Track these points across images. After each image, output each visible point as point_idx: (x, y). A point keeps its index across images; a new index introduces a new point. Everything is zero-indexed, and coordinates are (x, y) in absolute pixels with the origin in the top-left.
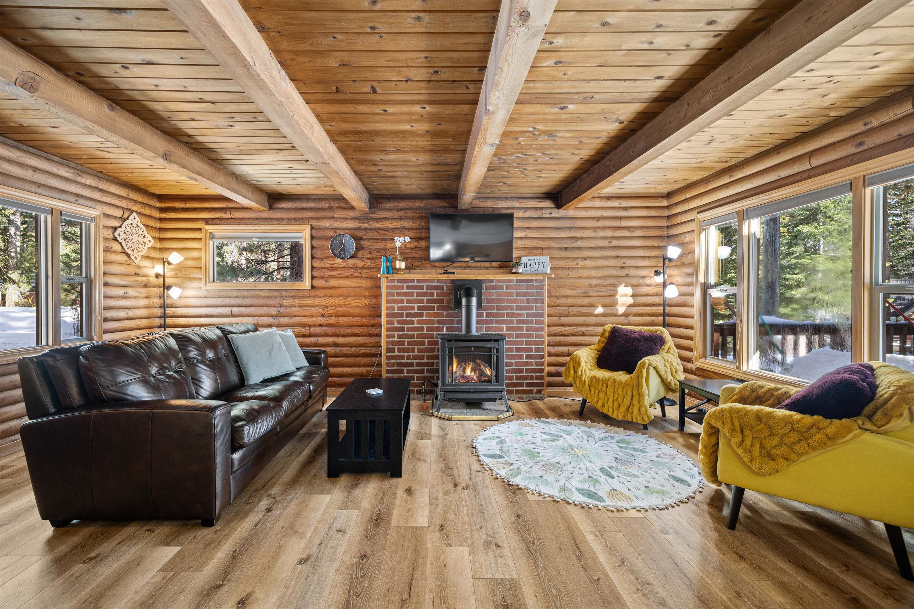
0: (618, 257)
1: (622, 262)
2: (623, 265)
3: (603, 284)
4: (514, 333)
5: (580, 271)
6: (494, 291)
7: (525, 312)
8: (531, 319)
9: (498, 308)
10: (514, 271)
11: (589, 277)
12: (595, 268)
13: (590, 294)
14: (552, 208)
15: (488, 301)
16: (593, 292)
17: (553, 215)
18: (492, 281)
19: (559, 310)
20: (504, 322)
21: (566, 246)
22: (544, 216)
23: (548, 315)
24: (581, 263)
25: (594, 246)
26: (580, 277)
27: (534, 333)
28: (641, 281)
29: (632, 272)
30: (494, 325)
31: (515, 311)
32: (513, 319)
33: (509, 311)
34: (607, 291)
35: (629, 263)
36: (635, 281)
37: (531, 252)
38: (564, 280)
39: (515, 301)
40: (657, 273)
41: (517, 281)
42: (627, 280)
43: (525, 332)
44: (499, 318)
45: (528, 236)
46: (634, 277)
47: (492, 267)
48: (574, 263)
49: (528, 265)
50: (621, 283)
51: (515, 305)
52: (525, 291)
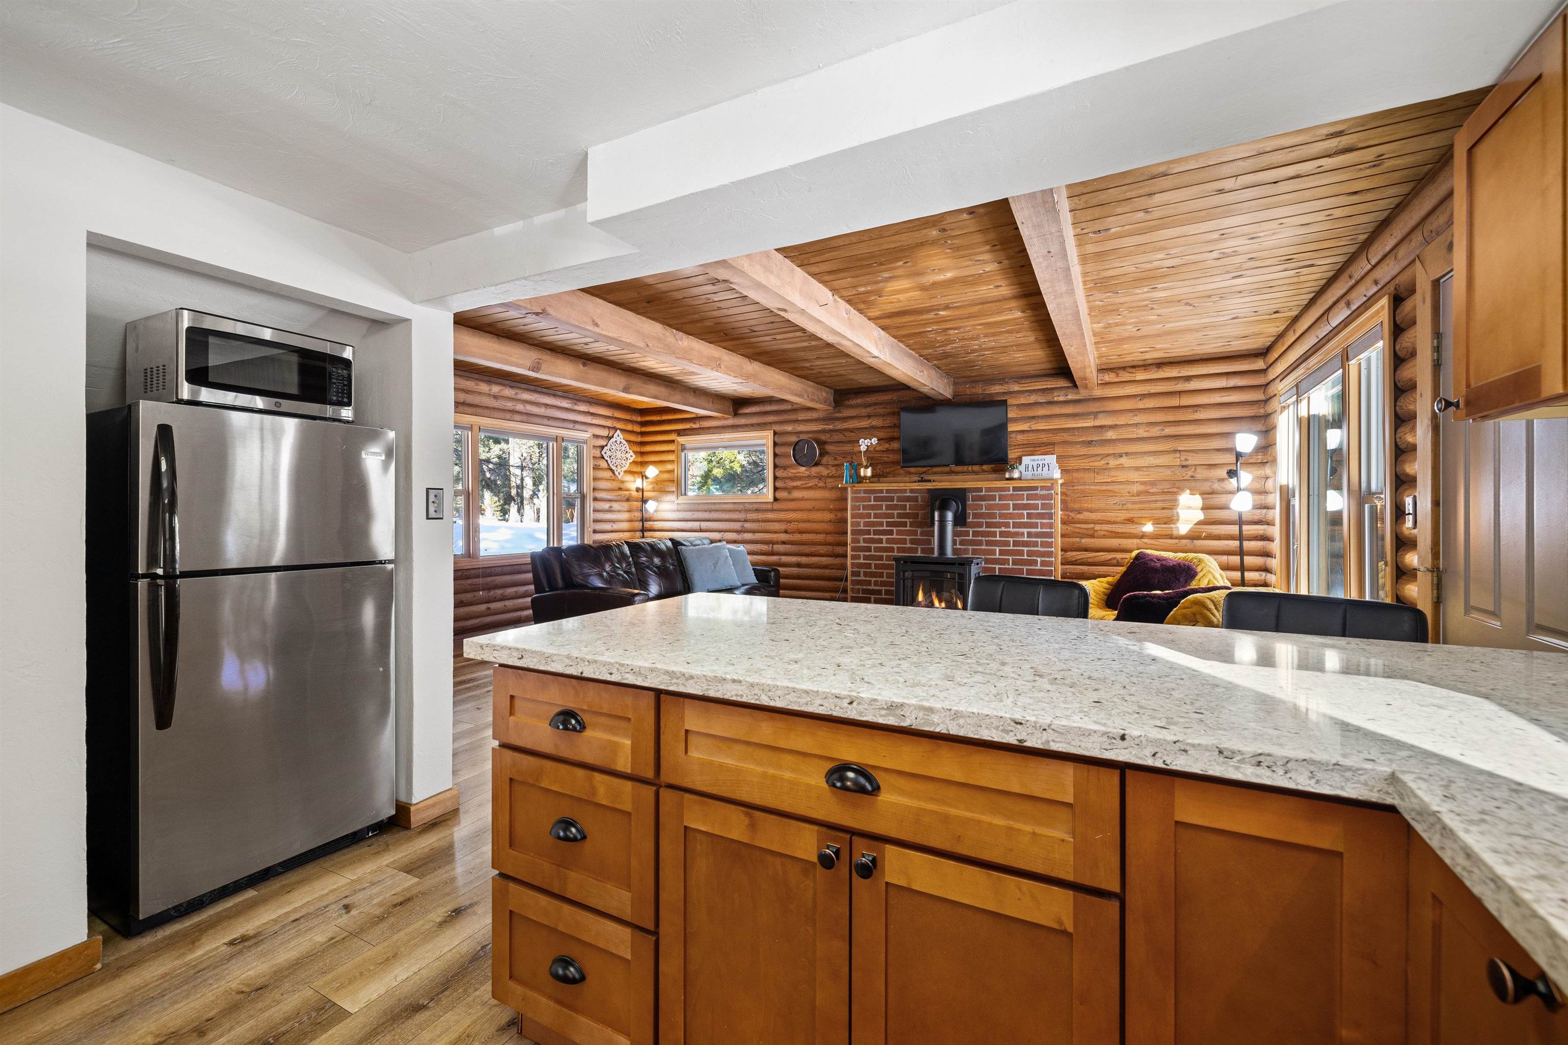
0: (1176, 451)
1: (1183, 458)
2: (1185, 463)
3: (1151, 491)
4: (1010, 558)
5: (1113, 473)
6: (983, 503)
7: (1025, 531)
8: (1035, 540)
9: (988, 525)
10: (1007, 476)
11: (1128, 482)
12: (1137, 469)
13: (1129, 506)
14: (1068, 387)
15: (975, 516)
16: (1134, 503)
17: (1070, 397)
18: (979, 490)
19: (1080, 528)
20: (996, 543)
21: (1089, 439)
22: (1056, 399)
23: (1062, 536)
24: (1113, 462)
25: (1135, 436)
26: (1113, 482)
28: (1214, 486)
29: (1201, 473)
30: (983, 547)
31: (1011, 529)
32: (1009, 539)
33: (1003, 529)
34: (1157, 501)
35: (1193, 460)
36: (1205, 487)
37: (1038, 449)
38: (1087, 487)
39: (1011, 516)
40: (1231, 474)
41: (1015, 489)
42: (1193, 485)
43: (1026, 557)
44: (989, 539)
45: (1033, 428)
46: (1204, 480)
47: (982, 471)
48: (1103, 462)
49: (1030, 467)
50: (1183, 490)
51: (1011, 521)
52: (1025, 502)
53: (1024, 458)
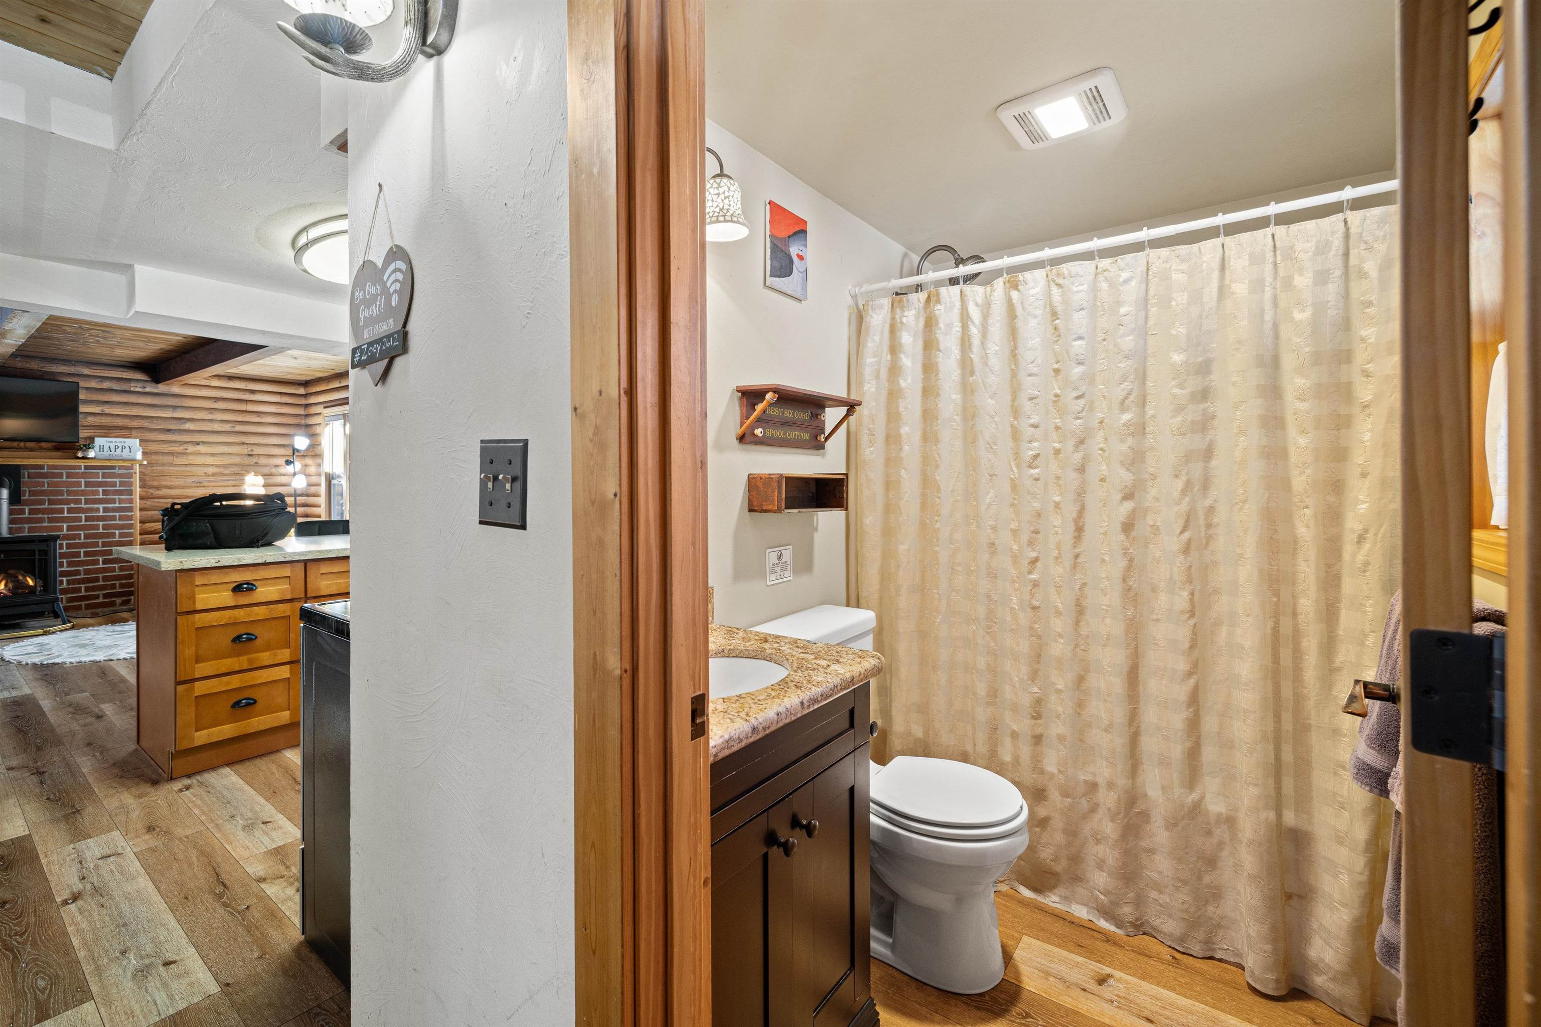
0: (243, 444)
1: (249, 449)
2: (251, 453)
3: (225, 472)
4: (82, 532)
5: (190, 457)
6: (45, 480)
7: (101, 506)
8: (111, 514)
9: (51, 502)
10: (80, 454)
11: (204, 465)
12: (213, 455)
13: (206, 484)
14: (146, 381)
15: (32, 493)
16: (210, 481)
17: (148, 390)
18: (42, 467)
19: (159, 502)
20: (64, 520)
21: (168, 427)
22: (132, 389)
23: (141, 510)
24: (191, 449)
25: (210, 429)
26: (190, 464)
27: (117, 532)
28: (274, 470)
29: (263, 461)
30: (46, 524)
31: (83, 506)
32: (81, 515)
33: (72, 505)
34: (229, 480)
35: (257, 450)
36: (266, 470)
37: (112, 431)
38: (166, 468)
39: (83, 493)
40: (288, 463)
41: (86, 467)
42: (257, 469)
43: (101, 531)
44: (55, 515)
45: (106, 412)
46: (266, 466)
47: (41, 448)
48: (181, 448)
49: (106, 448)
50: (248, 472)
51: (83, 498)
52: (100, 480)
53: (97, 439)
